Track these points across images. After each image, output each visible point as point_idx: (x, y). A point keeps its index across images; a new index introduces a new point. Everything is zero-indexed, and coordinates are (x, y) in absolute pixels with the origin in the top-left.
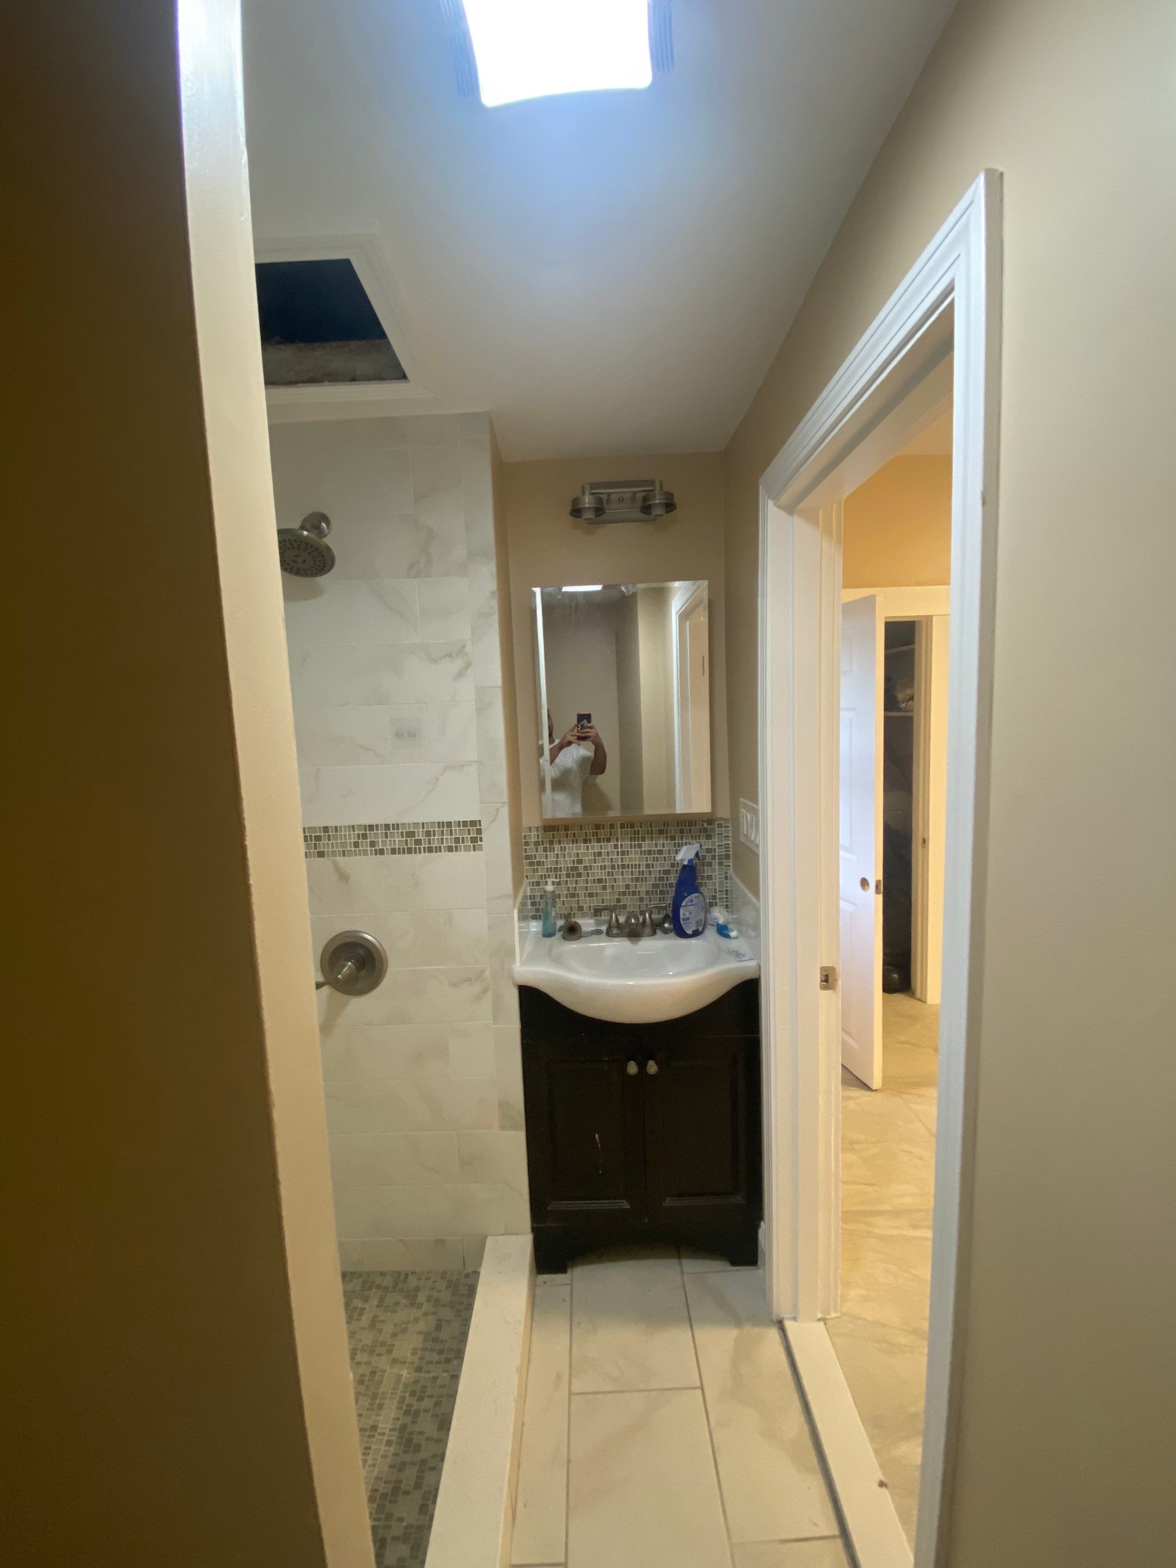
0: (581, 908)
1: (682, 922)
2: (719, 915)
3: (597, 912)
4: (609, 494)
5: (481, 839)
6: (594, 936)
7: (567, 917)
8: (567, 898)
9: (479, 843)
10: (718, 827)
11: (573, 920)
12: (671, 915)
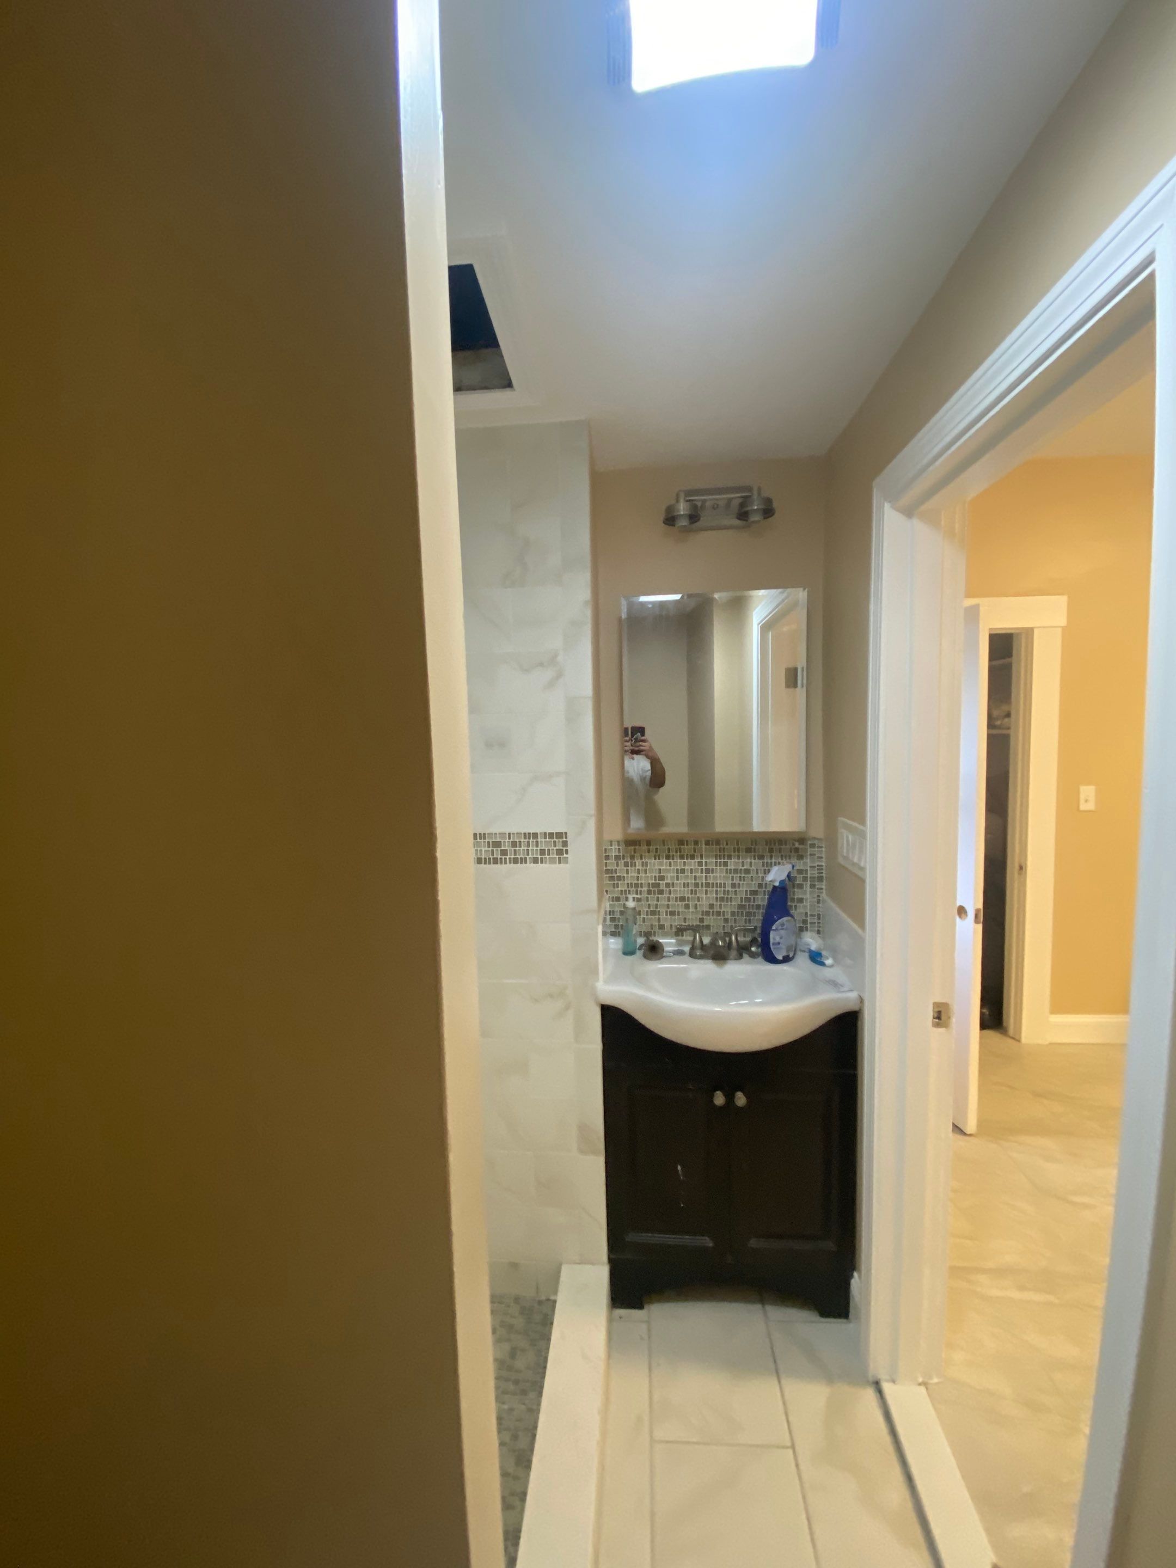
0: (661, 927)
1: (772, 947)
2: (811, 941)
3: (679, 931)
4: (704, 501)
5: (567, 852)
6: (677, 957)
7: (647, 934)
8: (647, 915)
9: (565, 855)
10: (810, 847)
11: (655, 939)
12: (760, 939)
